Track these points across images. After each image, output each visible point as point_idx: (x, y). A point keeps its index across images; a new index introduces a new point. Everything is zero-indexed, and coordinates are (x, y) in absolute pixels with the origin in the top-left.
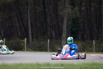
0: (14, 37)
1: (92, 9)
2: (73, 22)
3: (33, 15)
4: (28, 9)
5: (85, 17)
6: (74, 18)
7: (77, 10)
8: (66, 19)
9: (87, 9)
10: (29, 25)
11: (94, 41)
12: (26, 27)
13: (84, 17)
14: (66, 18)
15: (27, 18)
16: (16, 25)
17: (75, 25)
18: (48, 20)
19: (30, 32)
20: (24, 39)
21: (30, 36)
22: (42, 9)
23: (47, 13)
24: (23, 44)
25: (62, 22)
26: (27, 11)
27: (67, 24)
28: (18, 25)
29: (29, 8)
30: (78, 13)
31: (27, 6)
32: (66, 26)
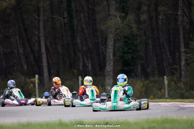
0: (14, 73)
1: (160, 17)
2: (125, 42)
3: (49, 32)
4: (39, 20)
5: (147, 33)
6: (126, 35)
7: (132, 21)
8: (113, 37)
9: (151, 18)
10: (43, 50)
11: (165, 77)
12: (37, 54)
13: (145, 33)
14: (111, 36)
15: (39, 37)
16: (18, 51)
17: (129, 49)
18: (79, 41)
19: (45, 64)
20: (34, 77)
21: (46, 70)
22: (66, 20)
23: (75, 28)
24: (32, 85)
25: (105, 44)
26: (37, 25)
27: (114, 46)
28: (21, 51)
29: (41, 18)
30: (134, 25)
31: (39, 16)
32: (112, 50)
